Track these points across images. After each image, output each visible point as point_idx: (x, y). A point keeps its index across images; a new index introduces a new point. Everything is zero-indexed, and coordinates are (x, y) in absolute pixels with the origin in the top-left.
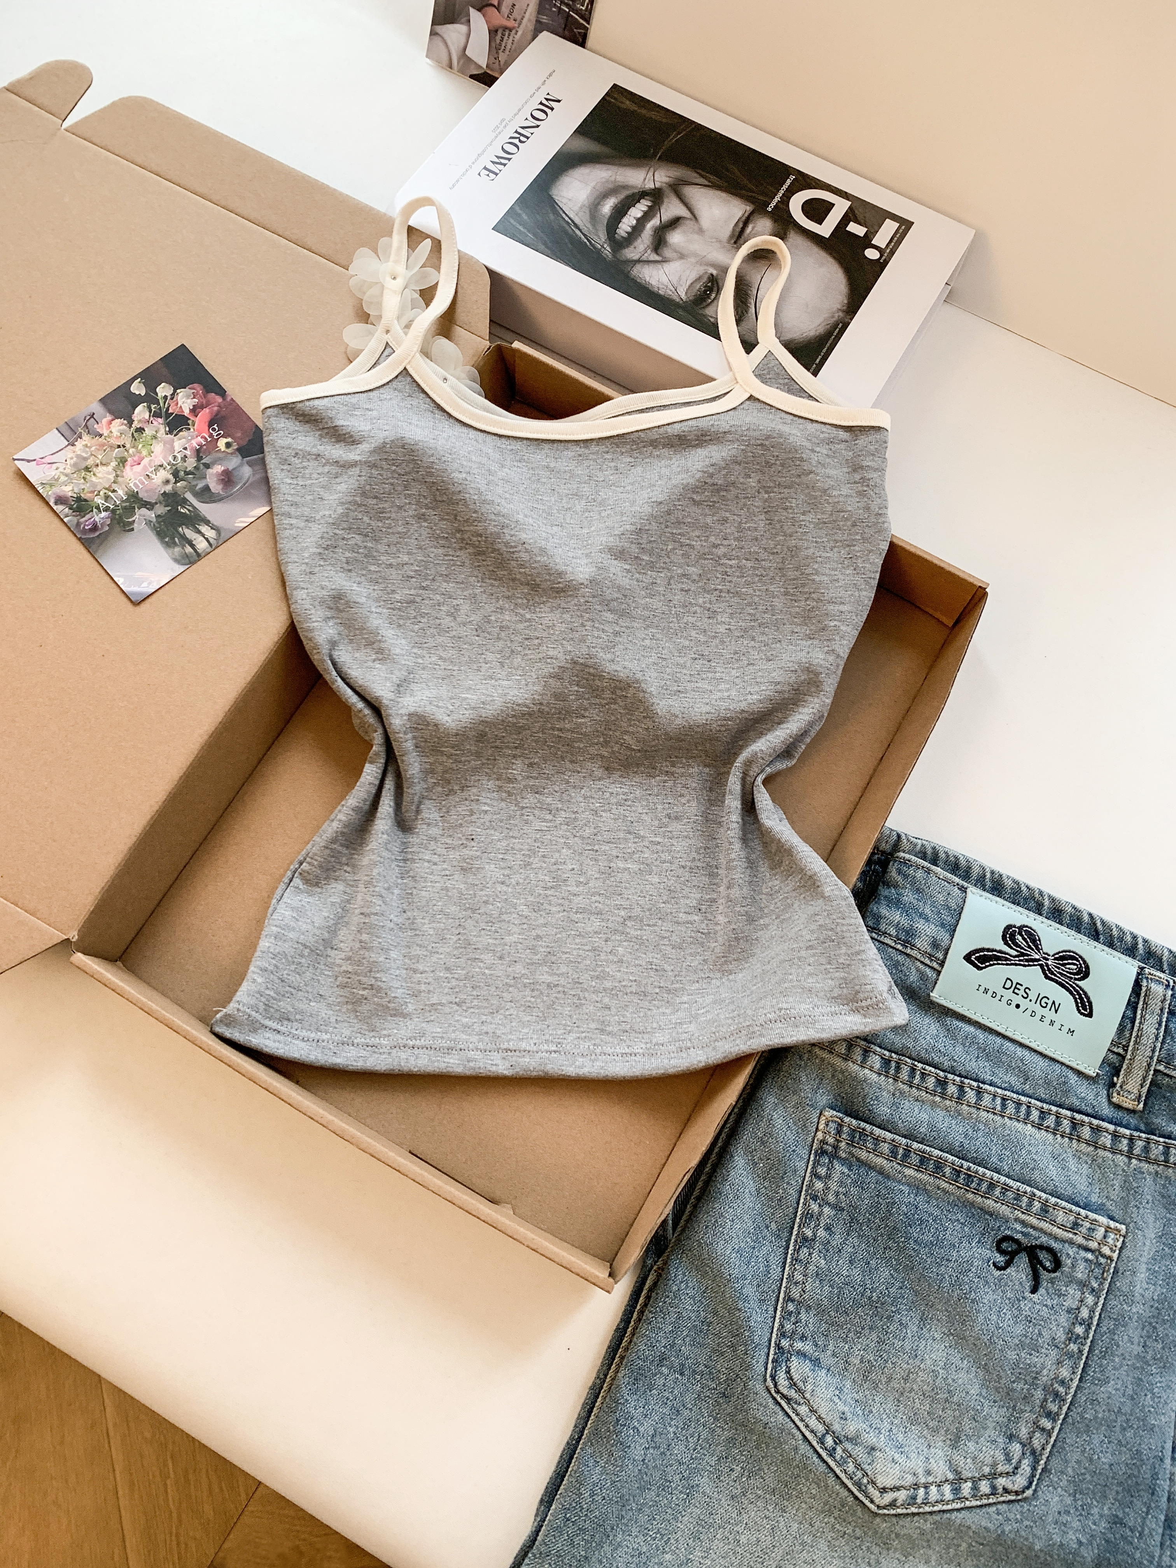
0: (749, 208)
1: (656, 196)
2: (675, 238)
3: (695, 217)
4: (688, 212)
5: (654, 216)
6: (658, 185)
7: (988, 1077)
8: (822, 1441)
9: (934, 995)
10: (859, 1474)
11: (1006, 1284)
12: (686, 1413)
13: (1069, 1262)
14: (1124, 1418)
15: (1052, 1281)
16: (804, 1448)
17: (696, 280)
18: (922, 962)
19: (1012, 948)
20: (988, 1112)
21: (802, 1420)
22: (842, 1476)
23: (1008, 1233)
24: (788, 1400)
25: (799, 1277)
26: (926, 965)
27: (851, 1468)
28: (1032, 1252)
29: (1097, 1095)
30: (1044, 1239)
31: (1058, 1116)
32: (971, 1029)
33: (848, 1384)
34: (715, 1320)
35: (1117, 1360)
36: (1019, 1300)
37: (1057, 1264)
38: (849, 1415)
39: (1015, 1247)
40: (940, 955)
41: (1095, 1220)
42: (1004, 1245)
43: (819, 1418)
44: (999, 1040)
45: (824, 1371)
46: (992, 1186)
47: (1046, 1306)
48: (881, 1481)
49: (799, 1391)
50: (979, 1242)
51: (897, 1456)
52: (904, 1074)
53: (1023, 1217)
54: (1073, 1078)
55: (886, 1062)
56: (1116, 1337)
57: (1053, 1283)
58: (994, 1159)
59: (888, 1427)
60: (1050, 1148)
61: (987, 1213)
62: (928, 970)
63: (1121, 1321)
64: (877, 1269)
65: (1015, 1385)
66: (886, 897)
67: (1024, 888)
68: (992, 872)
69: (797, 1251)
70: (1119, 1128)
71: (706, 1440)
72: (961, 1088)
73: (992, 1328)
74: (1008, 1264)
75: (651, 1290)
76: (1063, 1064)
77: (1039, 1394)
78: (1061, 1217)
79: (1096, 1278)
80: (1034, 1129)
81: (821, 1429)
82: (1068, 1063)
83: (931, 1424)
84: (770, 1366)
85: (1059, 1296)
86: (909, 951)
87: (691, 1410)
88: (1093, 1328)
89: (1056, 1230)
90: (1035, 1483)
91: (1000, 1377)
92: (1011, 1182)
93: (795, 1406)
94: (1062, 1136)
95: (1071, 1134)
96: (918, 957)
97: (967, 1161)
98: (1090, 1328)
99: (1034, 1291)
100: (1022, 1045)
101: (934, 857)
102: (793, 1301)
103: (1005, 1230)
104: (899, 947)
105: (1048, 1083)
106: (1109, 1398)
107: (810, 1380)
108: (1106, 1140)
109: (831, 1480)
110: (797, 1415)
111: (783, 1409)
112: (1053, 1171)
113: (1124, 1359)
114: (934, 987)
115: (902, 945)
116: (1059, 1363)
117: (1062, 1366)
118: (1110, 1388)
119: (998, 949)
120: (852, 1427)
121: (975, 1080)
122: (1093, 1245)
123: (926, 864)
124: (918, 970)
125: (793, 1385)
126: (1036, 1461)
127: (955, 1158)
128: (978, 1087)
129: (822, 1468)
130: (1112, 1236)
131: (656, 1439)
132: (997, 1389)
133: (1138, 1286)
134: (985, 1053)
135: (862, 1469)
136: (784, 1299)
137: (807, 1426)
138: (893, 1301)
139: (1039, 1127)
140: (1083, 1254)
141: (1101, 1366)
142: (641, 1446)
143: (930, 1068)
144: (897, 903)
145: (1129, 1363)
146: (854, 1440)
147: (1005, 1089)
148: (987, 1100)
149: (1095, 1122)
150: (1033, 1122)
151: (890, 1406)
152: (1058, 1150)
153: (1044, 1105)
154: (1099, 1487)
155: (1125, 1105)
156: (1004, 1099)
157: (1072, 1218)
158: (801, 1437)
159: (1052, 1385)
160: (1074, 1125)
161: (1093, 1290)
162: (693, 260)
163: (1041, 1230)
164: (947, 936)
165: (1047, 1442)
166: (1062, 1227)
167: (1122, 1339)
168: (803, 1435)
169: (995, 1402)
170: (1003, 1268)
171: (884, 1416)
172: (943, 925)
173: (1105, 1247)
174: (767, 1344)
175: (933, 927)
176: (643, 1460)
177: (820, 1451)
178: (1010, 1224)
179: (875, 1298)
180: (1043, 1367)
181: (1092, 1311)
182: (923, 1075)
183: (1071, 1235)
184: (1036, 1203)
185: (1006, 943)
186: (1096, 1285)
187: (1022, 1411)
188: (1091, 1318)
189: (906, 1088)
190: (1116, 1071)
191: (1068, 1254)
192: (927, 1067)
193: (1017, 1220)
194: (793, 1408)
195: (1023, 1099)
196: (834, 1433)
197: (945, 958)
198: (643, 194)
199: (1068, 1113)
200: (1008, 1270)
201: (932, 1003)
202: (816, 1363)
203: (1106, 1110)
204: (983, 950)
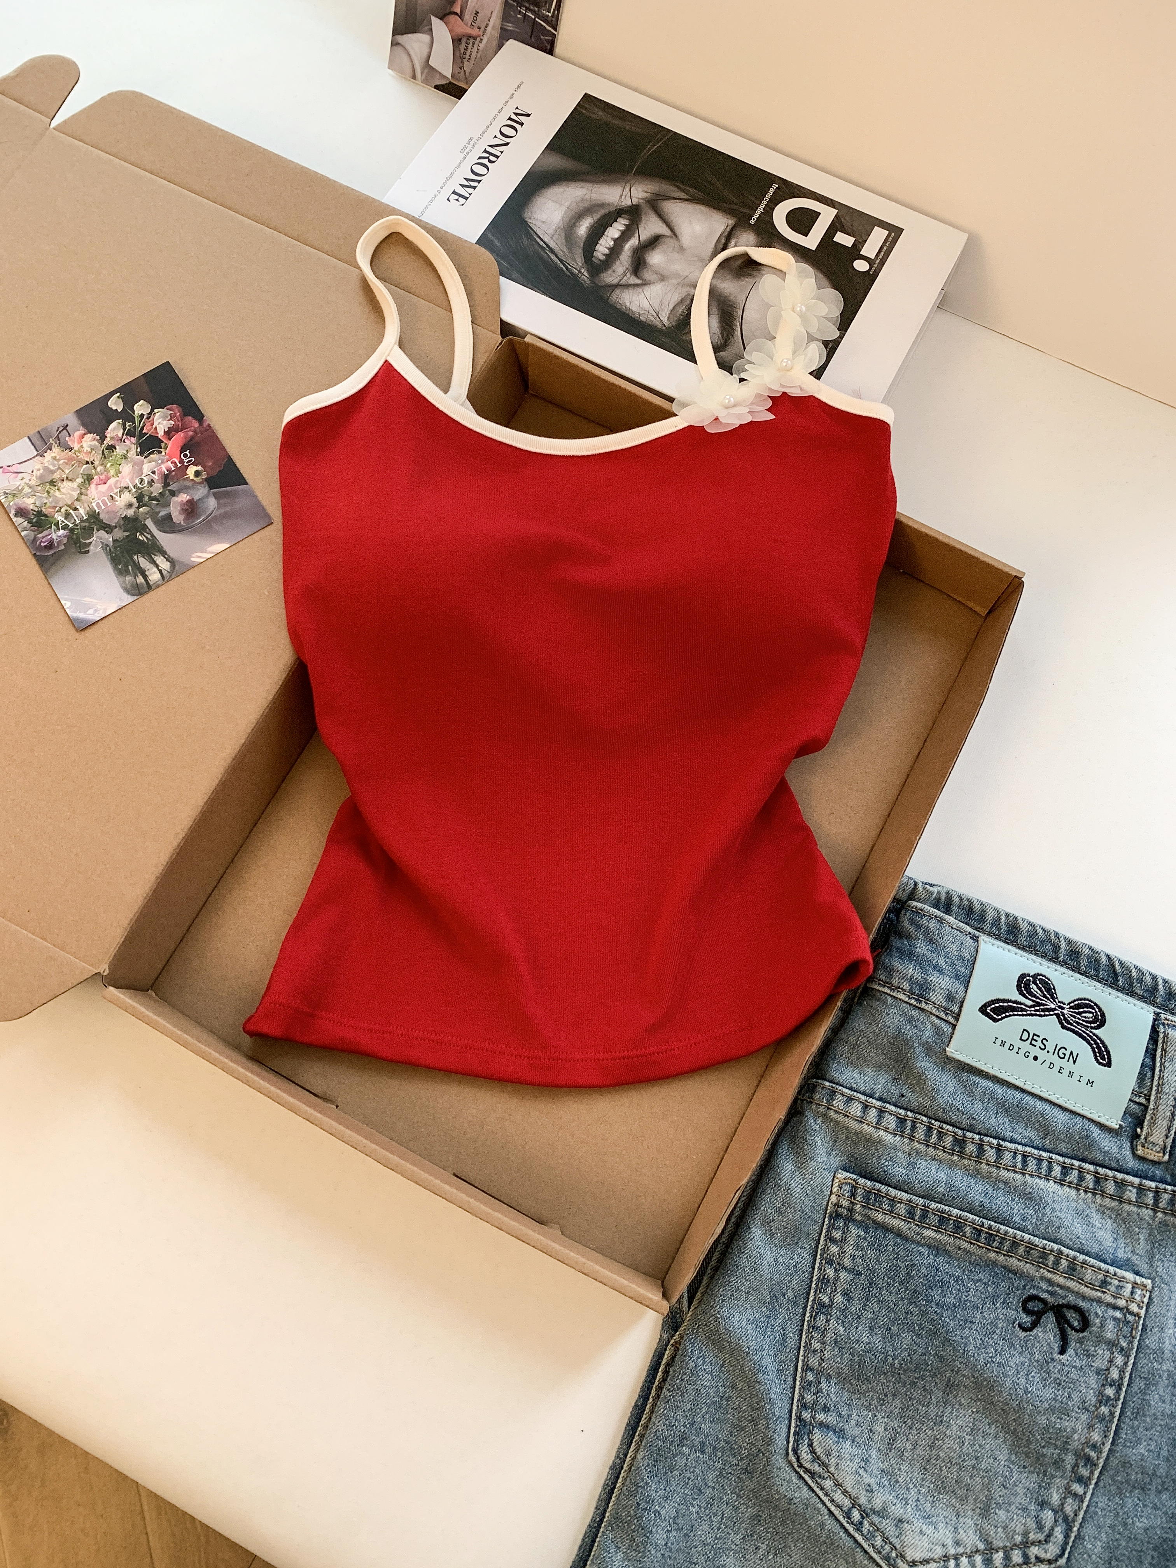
0: (731, 222)
1: (633, 213)
2: (655, 258)
3: (674, 234)
4: (669, 231)
5: (632, 235)
6: (635, 201)
7: (1009, 1134)
8: (848, 1516)
9: (950, 1051)
10: (887, 1548)
11: (1033, 1345)
12: (708, 1492)
13: (1098, 1321)
14: (1159, 1480)
15: (1081, 1341)
16: (830, 1523)
17: (678, 304)
18: (937, 1016)
19: (1027, 998)
20: (1008, 1170)
21: (827, 1495)
22: (870, 1550)
23: (1034, 1292)
24: (812, 1474)
25: (817, 1345)
26: (942, 1019)
27: (879, 1541)
28: (1059, 1311)
29: (1120, 1148)
30: (1071, 1298)
31: (1081, 1171)
32: (990, 1084)
33: (874, 1453)
34: (734, 1394)
35: (1148, 1420)
36: (1048, 1363)
37: (1086, 1324)
38: (875, 1487)
39: (1041, 1306)
40: (956, 1009)
41: (1124, 1278)
42: (1030, 1305)
43: (845, 1492)
44: (1018, 1095)
45: (849, 1442)
46: (1015, 1244)
47: (1075, 1367)
48: (911, 1555)
49: (823, 1464)
50: (1003, 1303)
51: (924, 1527)
52: (920, 1133)
53: (1049, 1275)
54: (1096, 1132)
55: (902, 1121)
56: (1147, 1397)
57: (1082, 1343)
58: (1017, 1218)
59: (915, 1496)
60: (1074, 1204)
61: (1010, 1271)
62: (943, 1024)
63: (1150, 1380)
64: (898, 1335)
65: (1044, 1450)
66: (898, 948)
67: (1039, 930)
68: (1007, 915)
69: (814, 1317)
70: (1144, 1181)
71: (730, 1518)
72: (980, 1146)
73: (1021, 1392)
74: (1034, 1325)
75: (669, 1365)
76: (1084, 1117)
77: (1070, 1459)
78: (1089, 1275)
79: (1125, 1337)
80: (1056, 1186)
81: (847, 1503)
82: (1090, 1116)
83: (960, 1493)
84: (792, 1439)
85: (1088, 1356)
86: (923, 1006)
87: (713, 1488)
88: (1124, 1389)
89: (1083, 1289)
90: (1068, 1550)
91: (1029, 1442)
92: (1036, 1240)
93: (819, 1481)
94: (1086, 1192)
95: (1094, 1189)
96: (934, 1011)
97: (989, 1220)
98: (1120, 1389)
99: (1062, 1351)
100: (1041, 1099)
101: (946, 903)
102: (812, 1370)
103: (1030, 1288)
104: (913, 1002)
105: (1070, 1138)
106: (1142, 1460)
107: (835, 1453)
108: (1132, 1194)
109: (860, 1555)
110: (822, 1489)
111: (807, 1484)
112: (1078, 1228)
113: (1156, 1419)
114: (950, 1041)
115: (916, 999)
116: (1090, 1427)
117: (1093, 1431)
118: (1142, 1449)
119: (1013, 999)
120: (878, 1502)
121: (995, 1138)
122: (1122, 1303)
123: (938, 913)
124: (933, 1024)
125: (816, 1458)
126: (1069, 1529)
127: (975, 1217)
128: (999, 1145)
129: (849, 1543)
130: (1139, 1292)
131: (679, 1521)
132: (1027, 1455)
133: (1167, 1343)
134: (1005, 1108)
135: (890, 1543)
136: (803, 1368)
137: (832, 1501)
138: (916, 1368)
139: (1061, 1182)
140: (1111, 1312)
141: (1132, 1428)
142: (663, 1529)
143: (948, 1127)
144: (909, 955)
145: (1162, 1423)
146: (882, 1513)
147: (1025, 1145)
148: (1007, 1156)
149: (1120, 1176)
150: (1055, 1178)
151: (917, 1475)
152: (1081, 1206)
153: (1066, 1160)
154: (1134, 1553)
155: (1151, 1157)
156: (1025, 1156)
157: (1100, 1277)
158: (826, 1512)
159: (1083, 1450)
160: (1098, 1180)
161: (1122, 1349)
162: (674, 281)
163: (1068, 1289)
164: (962, 988)
165: (1080, 1509)
166: (1090, 1285)
167: (1154, 1398)
168: (829, 1510)
169: (1024, 1467)
170: (1030, 1329)
171: (911, 1486)
172: (957, 977)
173: (1133, 1304)
174: (787, 1416)
175: (947, 979)
176: (666, 1544)
177: (847, 1525)
178: (1035, 1283)
179: (897, 1365)
180: (1074, 1431)
181: (1122, 1371)
182: (941, 1135)
183: (1099, 1294)
184: (1063, 1262)
185: (1021, 993)
186: (1125, 1345)
187: (1053, 1477)
188: (1121, 1378)
189: (922, 1148)
190: (1139, 1122)
191: (1096, 1313)
192: (945, 1125)
193: (1042, 1278)
194: (817, 1483)
195: (1045, 1155)
196: (859, 1506)
197: (960, 1011)
198: (620, 212)
199: (1091, 1168)
200: (1035, 1331)
201: (948, 1058)
202: (841, 1434)
203: (1131, 1163)
204: (998, 1001)
